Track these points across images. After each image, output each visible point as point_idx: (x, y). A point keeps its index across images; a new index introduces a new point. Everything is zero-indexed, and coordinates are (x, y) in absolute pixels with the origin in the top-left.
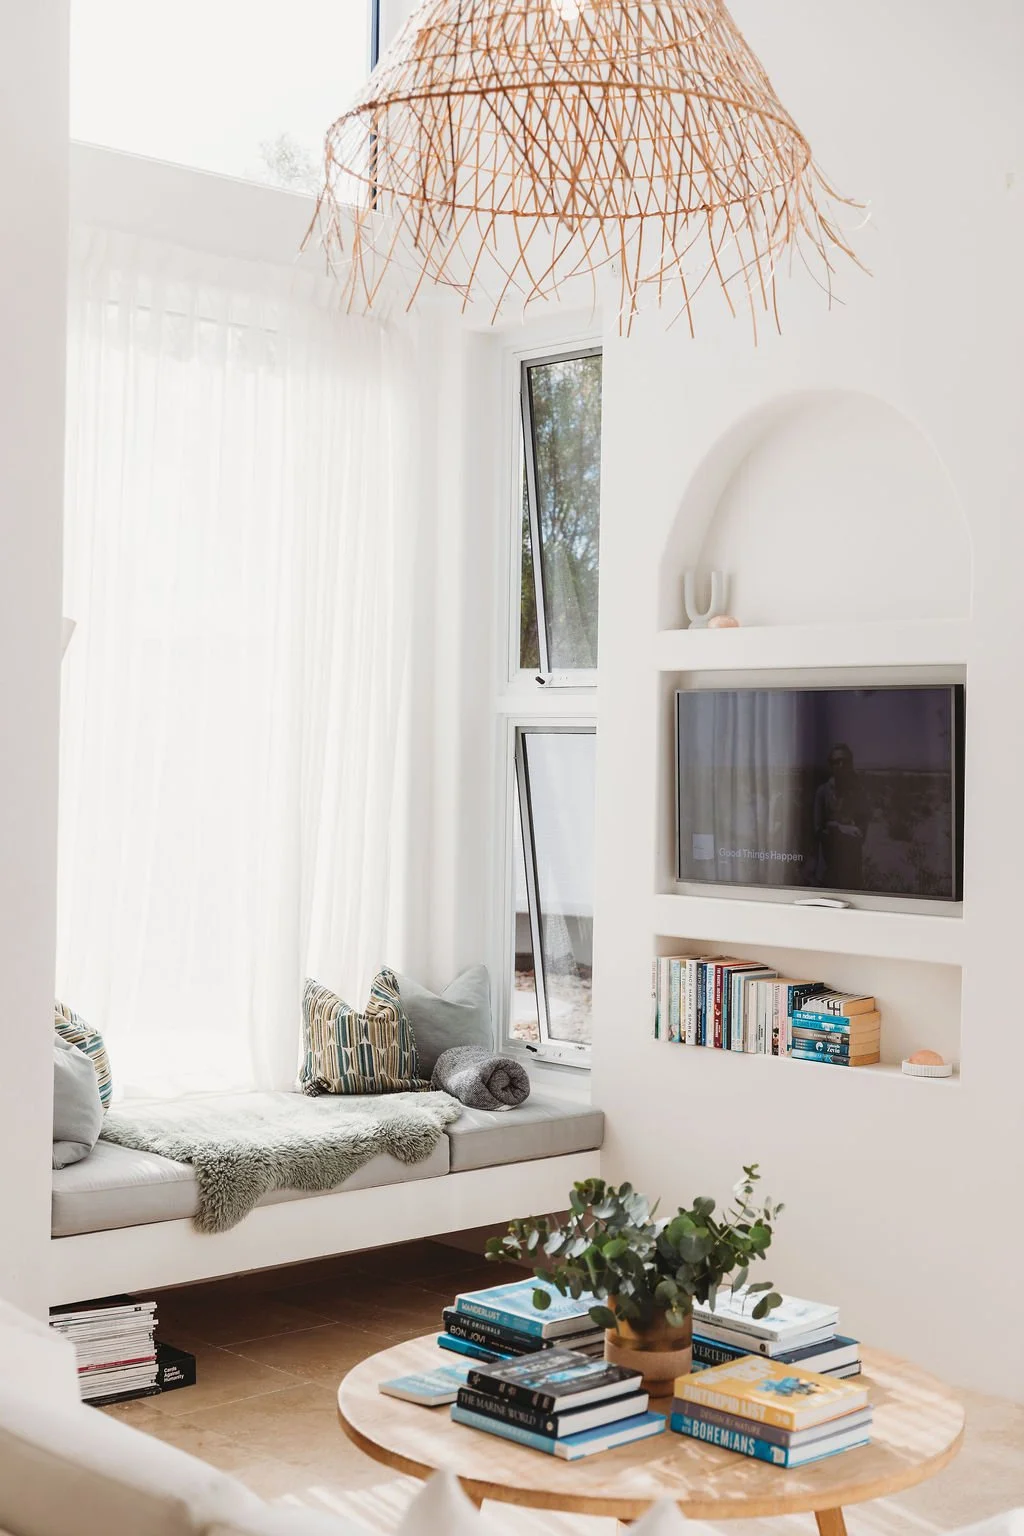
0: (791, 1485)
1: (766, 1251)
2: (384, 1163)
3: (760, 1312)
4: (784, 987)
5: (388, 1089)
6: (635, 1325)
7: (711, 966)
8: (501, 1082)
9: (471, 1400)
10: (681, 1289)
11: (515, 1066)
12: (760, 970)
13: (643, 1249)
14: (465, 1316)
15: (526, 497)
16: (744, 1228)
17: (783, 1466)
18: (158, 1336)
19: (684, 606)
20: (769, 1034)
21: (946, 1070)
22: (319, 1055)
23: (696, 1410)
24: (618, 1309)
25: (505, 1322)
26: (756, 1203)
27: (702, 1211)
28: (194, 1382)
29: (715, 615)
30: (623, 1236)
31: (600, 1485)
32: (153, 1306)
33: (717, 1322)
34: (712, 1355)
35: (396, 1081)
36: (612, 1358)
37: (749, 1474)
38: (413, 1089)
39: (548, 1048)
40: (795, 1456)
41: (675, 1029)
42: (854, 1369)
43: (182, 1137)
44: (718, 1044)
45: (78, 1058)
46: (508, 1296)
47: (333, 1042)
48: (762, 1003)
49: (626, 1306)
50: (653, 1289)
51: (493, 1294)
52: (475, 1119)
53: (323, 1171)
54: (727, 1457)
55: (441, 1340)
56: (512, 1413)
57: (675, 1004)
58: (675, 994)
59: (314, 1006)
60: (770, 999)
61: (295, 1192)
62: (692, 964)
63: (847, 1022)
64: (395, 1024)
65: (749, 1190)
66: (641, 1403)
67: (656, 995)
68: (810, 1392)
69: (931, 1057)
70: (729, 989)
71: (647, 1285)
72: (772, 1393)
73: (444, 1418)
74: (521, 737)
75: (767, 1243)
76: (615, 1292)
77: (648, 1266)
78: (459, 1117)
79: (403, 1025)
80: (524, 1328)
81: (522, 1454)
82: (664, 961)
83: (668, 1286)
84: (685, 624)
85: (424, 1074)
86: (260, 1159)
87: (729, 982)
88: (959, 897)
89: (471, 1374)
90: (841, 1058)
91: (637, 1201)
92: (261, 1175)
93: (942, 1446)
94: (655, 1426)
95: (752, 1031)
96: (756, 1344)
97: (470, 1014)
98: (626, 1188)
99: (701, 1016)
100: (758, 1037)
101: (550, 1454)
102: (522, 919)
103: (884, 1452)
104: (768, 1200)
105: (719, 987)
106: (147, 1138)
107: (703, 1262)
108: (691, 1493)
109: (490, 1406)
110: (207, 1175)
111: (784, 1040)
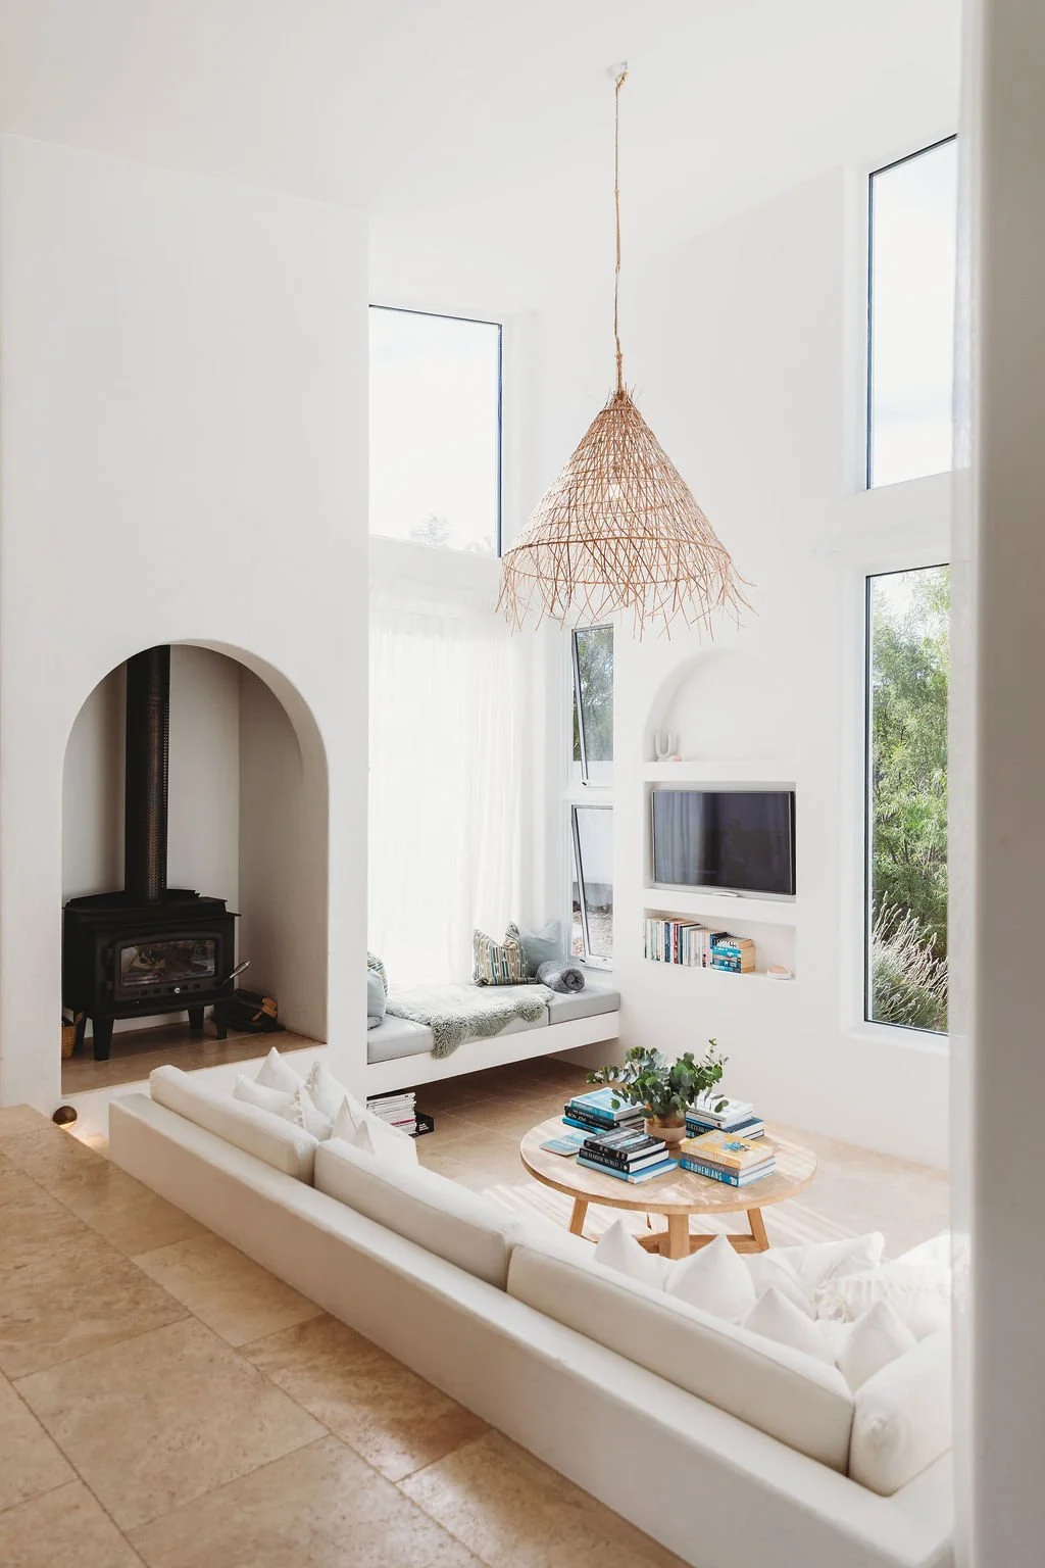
0: (741, 1197)
1: (720, 1080)
2: (518, 1022)
3: (719, 1109)
4: (708, 935)
5: (516, 983)
6: (659, 1116)
7: (672, 924)
8: (571, 979)
9: (586, 1154)
10: (682, 1100)
11: (578, 972)
12: (696, 926)
13: (662, 1080)
14: (575, 1109)
15: (575, 696)
16: (709, 1068)
17: (736, 1186)
18: (416, 1109)
19: (655, 751)
20: (701, 957)
21: (788, 976)
22: (482, 966)
23: (693, 1158)
24: (653, 1109)
25: (595, 1112)
26: (716, 1059)
27: (688, 1061)
28: (433, 1130)
29: (671, 755)
30: (654, 1074)
31: (652, 1197)
32: (413, 1094)
33: (696, 1112)
34: (697, 1129)
35: (520, 979)
36: (649, 1130)
37: (720, 1190)
38: (527, 983)
39: (591, 960)
40: (741, 1181)
41: (655, 954)
42: (762, 1133)
43: (423, 1012)
44: (676, 961)
45: (375, 976)
46: (595, 1098)
47: (489, 960)
48: (698, 942)
49: (657, 1108)
50: (669, 1099)
51: (588, 1098)
52: (561, 998)
53: (491, 1027)
54: (709, 1182)
55: (564, 1120)
56: (606, 1161)
57: (654, 942)
58: (655, 936)
59: (479, 942)
60: (701, 940)
61: (478, 1037)
62: (663, 922)
63: (739, 952)
64: (518, 951)
65: (712, 1051)
66: (665, 1155)
67: (645, 937)
68: (746, 1150)
69: (779, 969)
70: (681, 935)
71: (667, 1098)
72: (728, 1151)
73: (573, 1161)
74: (574, 811)
75: (721, 1075)
76: (651, 1101)
77: (666, 1088)
78: (552, 998)
79: (522, 951)
80: (605, 1115)
81: (614, 1182)
82: (649, 920)
83: (676, 1098)
84: (656, 759)
85: (532, 975)
86: (462, 1023)
87: (681, 932)
88: (794, 893)
89: (586, 1141)
90: (737, 969)
91: (660, 1057)
92: (463, 1031)
93: (808, 1175)
94: (673, 1166)
95: (693, 956)
96: (715, 1123)
97: (553, 944)
98: (654, 1051)
99: (668, 948)
100: (696, 959)
101: (626, 1181)
102: (575, 884)
103: (782, 1178)
104: (721, 1055)
105: (676, 934)
106: (407, 1013)
107: (691, 1087)
108: (696, 1201)
109: (595, 1157)
110: (438, 1032)
111: (709, 960)
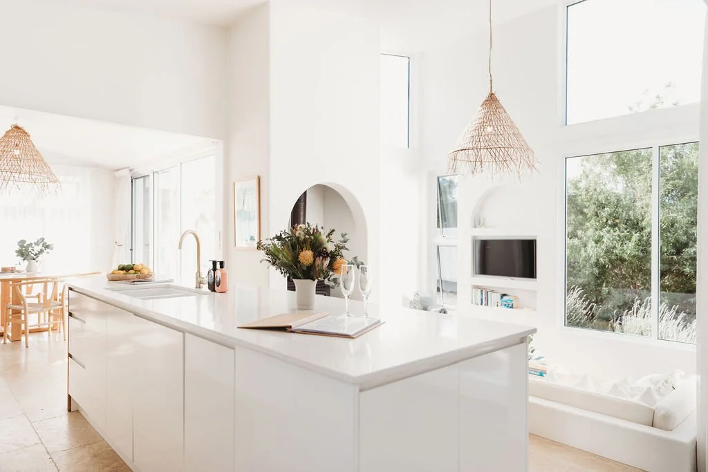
4: (499, 294)
7: (484, 291)
8: (443, 312)
12: (493, 291)
19: (475, 224)
20: (496, 303)
29: (481, 225)
41: (476, 302)
44: (485, 305)
48: (495, 298)
57: (476, 298)
58: (476, 296)
62: (480, 290)
63: (512, 301)
64: (420, 302)
67: (472, 296)
69: (529, 307)
70: (487, 295)
74: (438, 247)
82: (474, 289)
84: (476, 227)
88: (536, 278)
90: (512, 307)
95: (492, 303)
99: (482, 300)
100: (494, 304)
102: (438, 281)
105: (485, 294)
111: (499, 304)
